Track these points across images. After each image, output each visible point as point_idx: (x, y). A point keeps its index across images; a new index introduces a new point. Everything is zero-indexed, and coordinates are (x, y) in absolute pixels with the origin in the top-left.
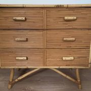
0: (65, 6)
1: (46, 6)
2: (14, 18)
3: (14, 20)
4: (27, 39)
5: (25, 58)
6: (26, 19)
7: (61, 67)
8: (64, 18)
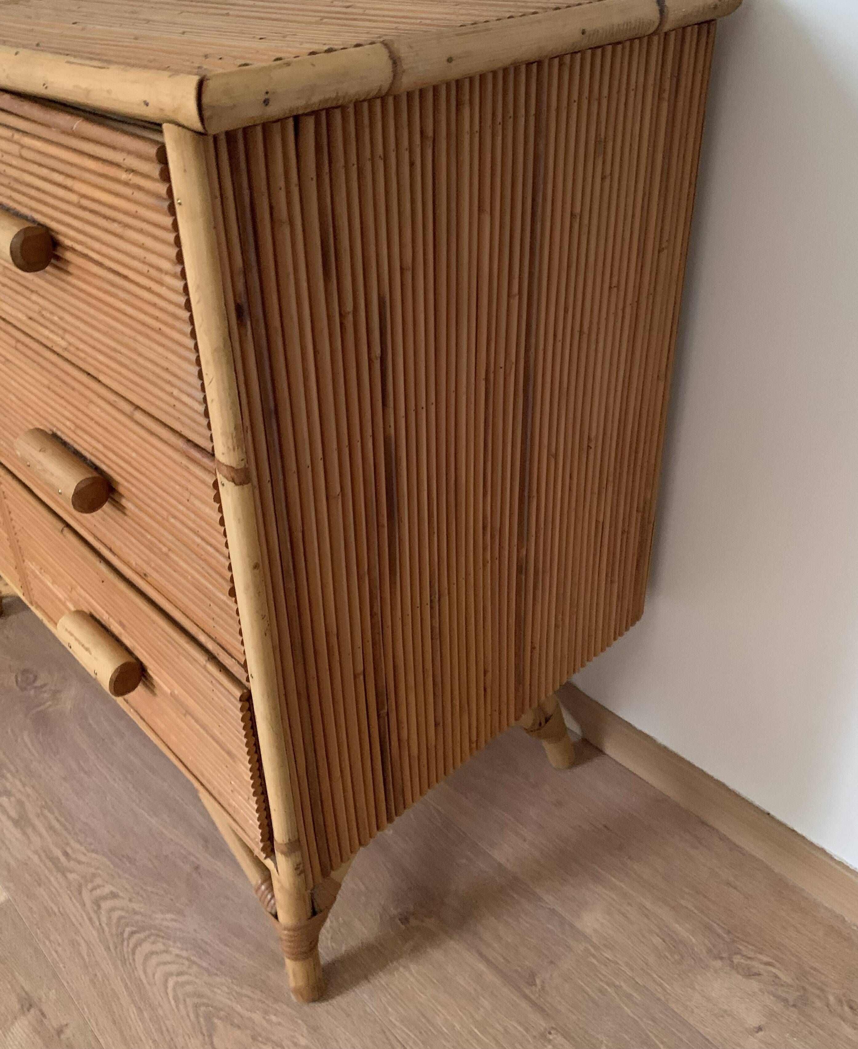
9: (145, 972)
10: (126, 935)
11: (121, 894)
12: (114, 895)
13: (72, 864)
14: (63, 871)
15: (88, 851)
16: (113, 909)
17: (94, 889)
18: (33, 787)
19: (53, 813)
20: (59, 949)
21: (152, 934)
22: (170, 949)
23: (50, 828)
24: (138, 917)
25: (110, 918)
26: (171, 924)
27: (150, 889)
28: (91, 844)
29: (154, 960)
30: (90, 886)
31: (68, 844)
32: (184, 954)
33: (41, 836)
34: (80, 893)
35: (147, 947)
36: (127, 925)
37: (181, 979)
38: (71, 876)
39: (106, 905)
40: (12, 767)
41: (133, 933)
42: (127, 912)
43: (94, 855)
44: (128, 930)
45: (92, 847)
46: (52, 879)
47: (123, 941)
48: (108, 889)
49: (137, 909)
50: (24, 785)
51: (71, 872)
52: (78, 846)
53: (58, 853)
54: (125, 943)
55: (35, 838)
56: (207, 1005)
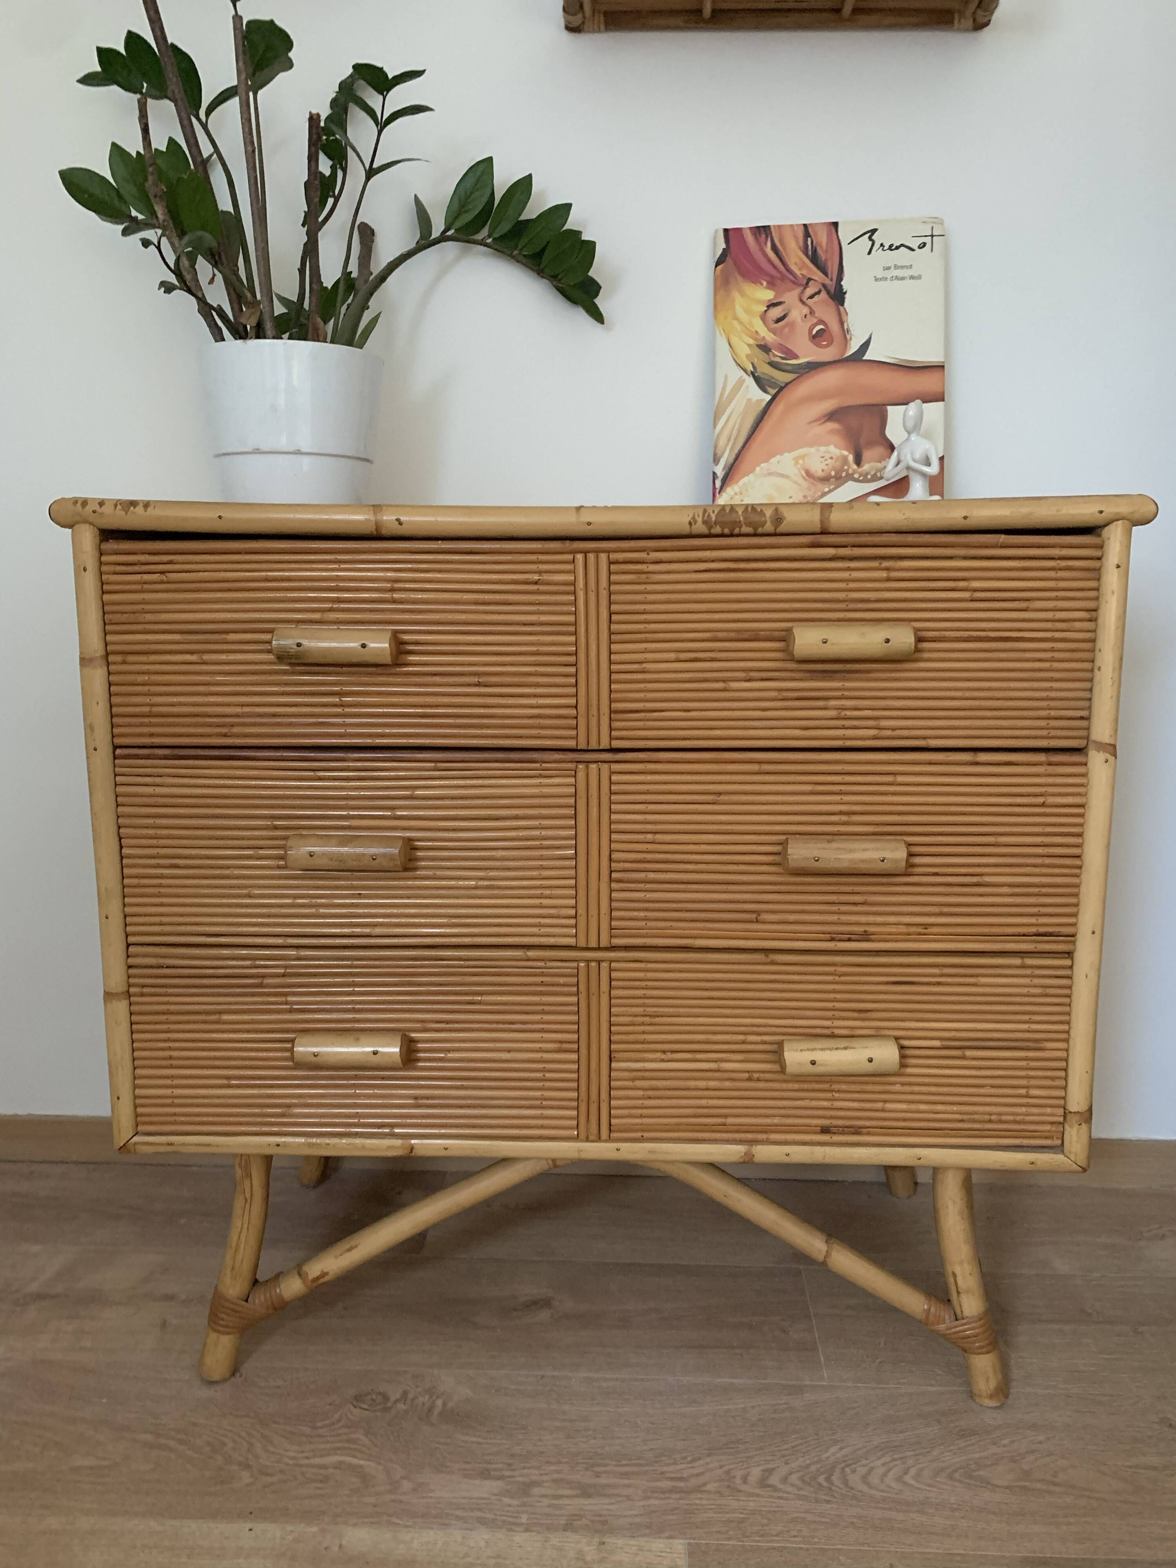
0: (794, 519)
1: (602, 523)
2: (286, 640)
3: (283, 657)
4: (410, 846)
5: (392, 1049)
6: (400, 647)
7: (766, 1153)
8: (786, 638)
9: (882, 1491)
10: (825, 1484)
11: (770, 1466)
12: (770, 1471)
13: (693, 1482)
14: (698, 1489)
15: (690, 1462)
16: (785, 1480)
17: (745, 1480)
18: (548, 1462)
19: (606, 1465)
20: (794, 1533)
21: (843, 1469)
22: (872, 1465)
23: (626, 1475)
24: (813, 1468)
25: (792, 1485)
26: (844, 1452)
27: (786, 1446)
28: (685, 1458)
29: (874, 1479)
30: (738, 1481)
31: (662, 1473)
32: (887, 1459)
33: (629, 1486)
34: (740, 1491)
35: (855, 1479)
36: (814, 1478)
37: (913, 1472)
38: (709, 1487)
39: (774, 1480)
40: (500, 1466)
41: (828, 1479)
42: (798, 1471)
43: (701, 1462)
44: (821, 1479)
45: (689, 1459)
46: (698, 1502)
47: (830, 1489)
48: (756, 1473)
49: (803, 1464)
50: (538, 1468)
51: (705, 1484)
52: (678, 1467)
53: (669, 1484)
54: (834, 1488)
55: (626, 1491)
56: (955, 1471)
